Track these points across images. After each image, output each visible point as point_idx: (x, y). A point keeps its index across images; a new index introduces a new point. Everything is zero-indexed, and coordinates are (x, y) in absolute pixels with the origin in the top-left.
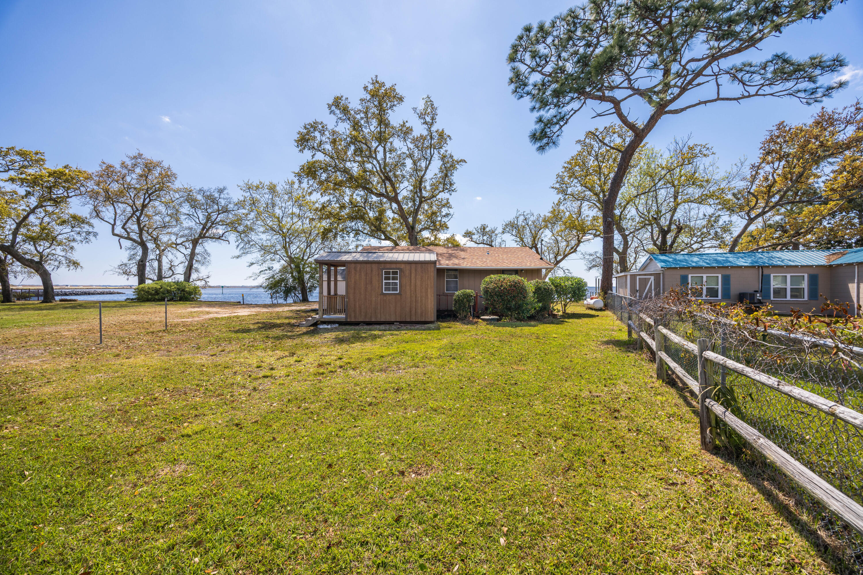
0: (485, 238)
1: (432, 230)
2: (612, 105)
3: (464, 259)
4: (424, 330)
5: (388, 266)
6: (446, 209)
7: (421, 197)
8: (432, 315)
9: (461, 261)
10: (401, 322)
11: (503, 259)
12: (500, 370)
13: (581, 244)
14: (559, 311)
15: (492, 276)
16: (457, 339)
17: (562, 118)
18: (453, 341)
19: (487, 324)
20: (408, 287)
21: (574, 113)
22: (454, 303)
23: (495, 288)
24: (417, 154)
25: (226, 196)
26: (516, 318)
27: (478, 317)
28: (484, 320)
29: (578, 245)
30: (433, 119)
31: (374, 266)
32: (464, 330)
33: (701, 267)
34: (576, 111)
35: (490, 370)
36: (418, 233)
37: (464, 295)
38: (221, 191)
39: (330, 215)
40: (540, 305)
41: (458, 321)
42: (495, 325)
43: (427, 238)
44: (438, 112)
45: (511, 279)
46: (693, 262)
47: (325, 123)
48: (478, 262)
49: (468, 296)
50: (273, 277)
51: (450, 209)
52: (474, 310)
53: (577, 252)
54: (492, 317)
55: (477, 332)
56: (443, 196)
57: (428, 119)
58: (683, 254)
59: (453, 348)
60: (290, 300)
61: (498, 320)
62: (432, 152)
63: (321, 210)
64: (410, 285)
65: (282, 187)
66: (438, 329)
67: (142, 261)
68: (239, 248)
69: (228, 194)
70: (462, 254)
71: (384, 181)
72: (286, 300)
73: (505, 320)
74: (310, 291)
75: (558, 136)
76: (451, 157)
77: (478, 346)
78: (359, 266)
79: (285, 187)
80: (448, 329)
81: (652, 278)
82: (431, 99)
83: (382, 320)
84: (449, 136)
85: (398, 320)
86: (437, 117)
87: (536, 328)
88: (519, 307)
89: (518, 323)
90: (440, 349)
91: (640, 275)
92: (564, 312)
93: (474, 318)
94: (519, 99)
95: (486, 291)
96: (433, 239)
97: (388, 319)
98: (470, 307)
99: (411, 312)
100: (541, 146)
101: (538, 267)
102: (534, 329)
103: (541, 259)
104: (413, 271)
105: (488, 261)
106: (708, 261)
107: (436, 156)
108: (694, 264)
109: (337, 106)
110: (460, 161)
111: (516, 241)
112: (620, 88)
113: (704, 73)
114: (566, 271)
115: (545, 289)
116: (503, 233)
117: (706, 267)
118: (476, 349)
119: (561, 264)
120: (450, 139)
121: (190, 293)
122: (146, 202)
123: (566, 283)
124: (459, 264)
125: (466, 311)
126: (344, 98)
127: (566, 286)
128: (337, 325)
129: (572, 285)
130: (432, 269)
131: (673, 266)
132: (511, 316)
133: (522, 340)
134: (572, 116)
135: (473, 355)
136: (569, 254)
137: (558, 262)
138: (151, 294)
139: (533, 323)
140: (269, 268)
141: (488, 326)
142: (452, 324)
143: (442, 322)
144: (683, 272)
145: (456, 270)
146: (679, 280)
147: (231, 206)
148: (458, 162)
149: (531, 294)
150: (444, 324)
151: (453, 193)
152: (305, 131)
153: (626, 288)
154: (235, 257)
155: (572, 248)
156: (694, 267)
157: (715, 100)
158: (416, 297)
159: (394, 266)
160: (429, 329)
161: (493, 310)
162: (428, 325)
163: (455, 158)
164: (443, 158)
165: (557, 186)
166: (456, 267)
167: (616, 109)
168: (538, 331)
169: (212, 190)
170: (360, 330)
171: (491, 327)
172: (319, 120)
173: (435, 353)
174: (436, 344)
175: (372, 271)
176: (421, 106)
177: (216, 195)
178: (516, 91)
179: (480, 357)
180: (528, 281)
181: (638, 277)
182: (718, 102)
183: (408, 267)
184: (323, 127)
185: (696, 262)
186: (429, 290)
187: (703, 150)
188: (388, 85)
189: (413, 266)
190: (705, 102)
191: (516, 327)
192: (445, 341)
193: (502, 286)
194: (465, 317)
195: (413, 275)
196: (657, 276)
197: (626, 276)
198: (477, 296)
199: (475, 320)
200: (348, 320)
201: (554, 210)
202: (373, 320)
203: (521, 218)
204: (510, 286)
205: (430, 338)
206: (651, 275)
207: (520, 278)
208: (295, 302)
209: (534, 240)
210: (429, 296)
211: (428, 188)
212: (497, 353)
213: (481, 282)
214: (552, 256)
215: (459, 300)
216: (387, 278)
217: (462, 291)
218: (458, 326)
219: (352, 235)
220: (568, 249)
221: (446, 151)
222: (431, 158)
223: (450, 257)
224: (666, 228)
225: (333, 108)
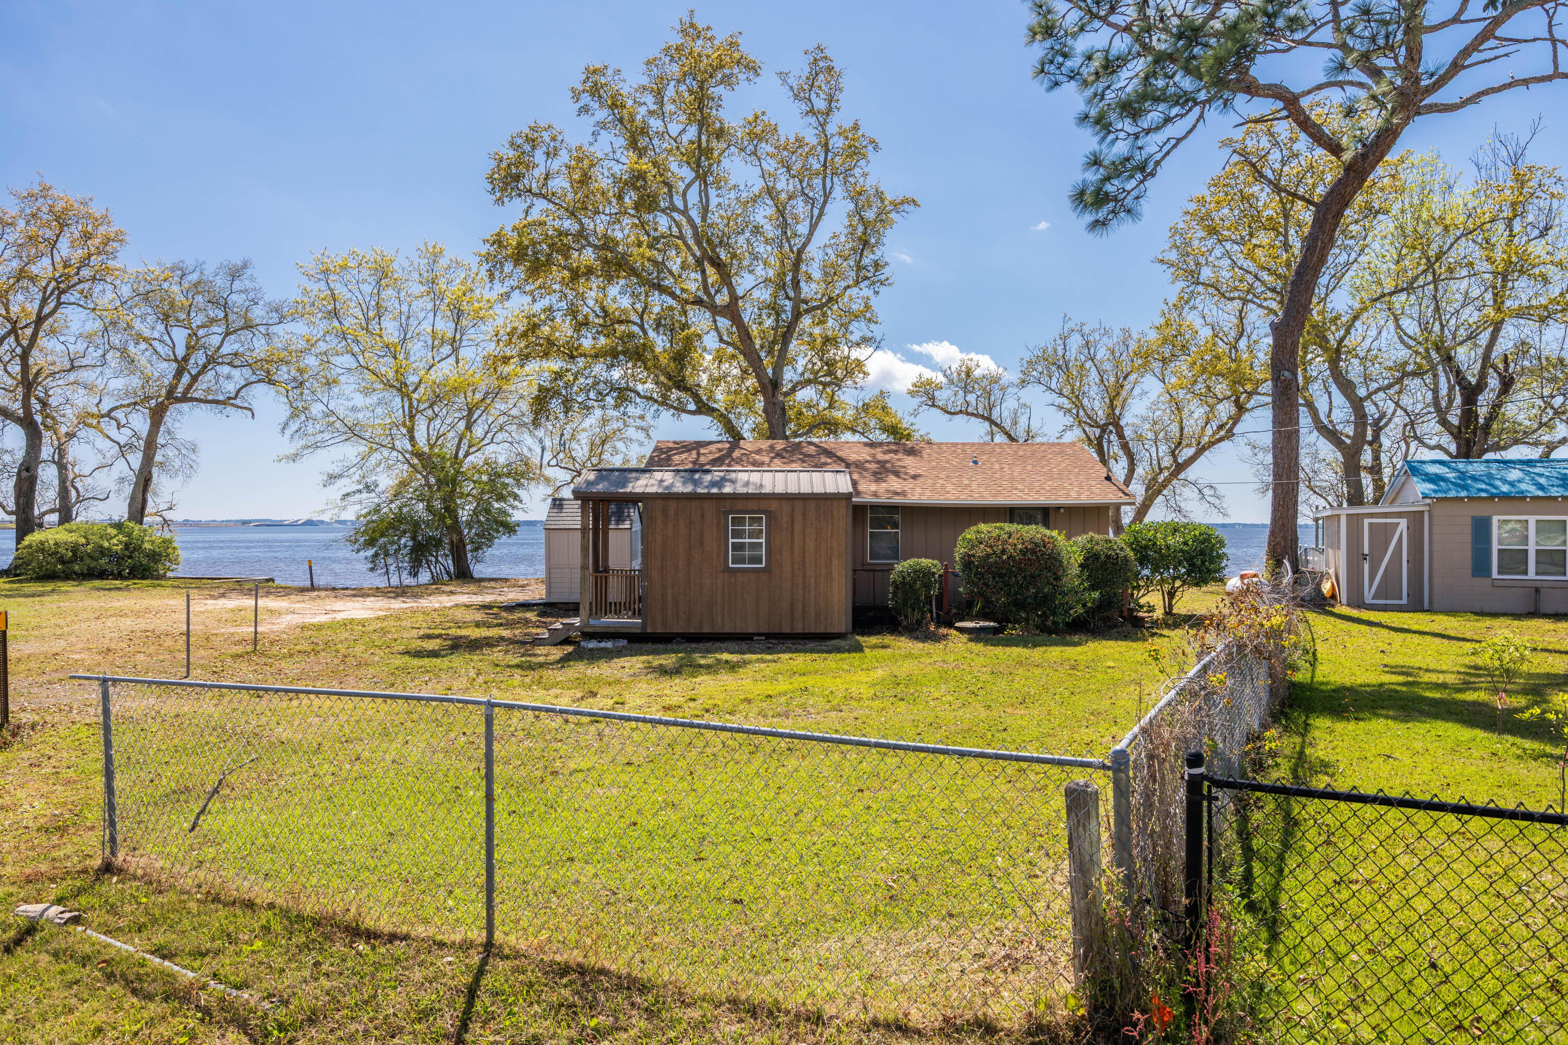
0: (971, 398)
1: (825, 385)
2: (1280, 104)
3: (915, 477)
4: (829, 652)
5: (740, 505)
6: (863, 324)
7: (798, 301)
8: (841, 620)
9: (908, 485)
10: (769, 636)
11: (1012, 479)
12: (983, 714)
13: (1246, 416)
14: (1151, 609)
15: (983, 527)
16: (904, 669)
17: (1142, 168)
18: (895, 673)
19: (970, 640)
20: (786, 555)
21: (1175, 146)
22: (891, 590)
23: (988, 556)
24: (783, 184)
25: (249, 285)
26: (1037, 627)
27: (950, 625)
28: (961, 630)
29: (1236, 420)
30: (831, 99)
31: (707, 505)
32: (916, 652)
33: (1521, 498)
34: (1179, 141)
35: (966, 715)
36: (786, 394)
37: (915, 571)
38: (235, 274)
39: (549, 348)
40: (1096, 595)
41: (900, 634)
42: (987, 642)
43: (809, 406)
44: (843, 83)
45: (1027, 536)
46: (1504, 481)
47: (558, 127)
48: (949, 487)
49: (927, 574)
50: (377, 510)
51: (872, 326)
52: (940, 607)
53: (1237, 439)
54: (982, 624)
55: (947, 658)
56: (856, 297)
57: (820, 104)
58: (1487, 461)
59: (898, 684)
60: (424, 577)
61: (996, 631)
62: (828, 185)
63: (524, 335)
64: (792, 549)
65: (406, 264)
66: (859, 648)
67: (28, 470)
68: (288, 432)
69: (252, 279)
70: (910, 463)
71: (699, 262)
72: (416, 575)
73: (1013, 631)
74: (476, 549)
75: (1137, 198)
76: (880, 195)
77: (946, 681)
78: (672, 505)
79: (416, 261)
80: (882, 652)
81: (1403, 523)
82: (827, 53)
83: (727, 629)
84: (872, 142)
85: (762, 631)
86: (841, 96)
87: (1079, 649)
88: (1044, 601)
89: (1044, 637)
90: (874, 685)
91: (1371, 515)
92: (1169, 612)
93: (938, 626)
94: (1051, 88)
95: (968, 563)
96: (824, 404)
97: (740, 628)
98: (929, 598)
99: (792, 611)
100: (1097, 221)
101: (1097, 500)
102: (1071, 652)
103: (1108, 478)
104: (798, 517)
105: (974, 485)
106: (1542, 481)
107: (838, 192)
108: (1505, 488)
109: (595, 91)
110: (902, 203)
111: (1060, 407)
112: (1310, 44)
113: (1497, 33)
114: (1207, 491)
115: (1108, 557)
116: (1023, 383)
117: (1535, 498)
118: (943, 686)
119: (1192, 473)
120: (876, 148)
121: (155, 556)
122: (46, 310)
123: (1171, 541)
124: (903, 493)
125: (920, 609)
126: (610, 72)
127: (1168, 547)
128: (623, 643)
129: (1186, 543)
130: (843, 512)
131: (1452, 494)
132: (1027, 621)
133: (1038, 671)
134: (1168, 153)
135: (936, 695)
136: (1212, 444)
137: (1180, 467)
138: (62, 560)
139: (1076, 638)
140: (367, 487)
141: (972, 645)
142: (888, 639)
143: (863, 634)
144: (1479, 510)
145: (893, 509)
146: (1468, 529)
147: (258, 313)
148: (895, 205)
149: (1075, 570)
150: (873, 640)
151: (883, 289)
152: (511, 154)
153: (1339, 548)
154: (287, 457)
155: (1221, 427)
156: (1505, 497)
157: (1549, 78)
158: (804, 576)
159: (752, 505)
160: (839, 650)
161: (983, 608)
162: (834, 642)
163: (889, 197)
164: (856, 195)
165: (1173, 256)
166: (897, 500)
167: (1289, 111)
168: (1081, 654)
169: (209, 270)
170: (694, 651)
171: (979, 647)
172: (543, 124)
173: (867, 692)
174: (863, 677)
175: (703, 517)
176: (800, 69)
177: (220, 282)
178: (1042, 71)
179: (951, 698)
180: (1068, 537)
181: (1367, 521)
182: (1557, 82)
183: (786, 507)
184: (554, 139)
185: (1512, 484)
186: (835, 562)
187: (1546, 181)
188: (721, 36)
189: (799, 504)
190: (1526, 82)
191: (1035, 646)
192: (879, 673)
193: (1003, 551)
194: (919, 622)
195: (798, 527)
196: (1415, 519)
197: (1339, 516)
198: (946, 572)
199: (943, 631)
200: (649, 630)
201: (1168, 324)
202: (706, 630)
203: (1075, 342)
204: (1023, 552)
205: (846, 667)
206: (1400, 515)
207: (1047, 532)
208: (435, 580)
209: (1112, 407)
210: (836, 575)
211: (817, 274)
212: (982, 692)
213: (956, 540)
214: (1163, 448)
215: (903, 583)
216: (736, 534)
217: (911, 561)
218: (903, 644)
219: (610, 400)
220: (1209, 431)
221: (865, 175)
222: (825, 202)
223: (882, 471)
224: (1473, 381)
225: (586, 99)
